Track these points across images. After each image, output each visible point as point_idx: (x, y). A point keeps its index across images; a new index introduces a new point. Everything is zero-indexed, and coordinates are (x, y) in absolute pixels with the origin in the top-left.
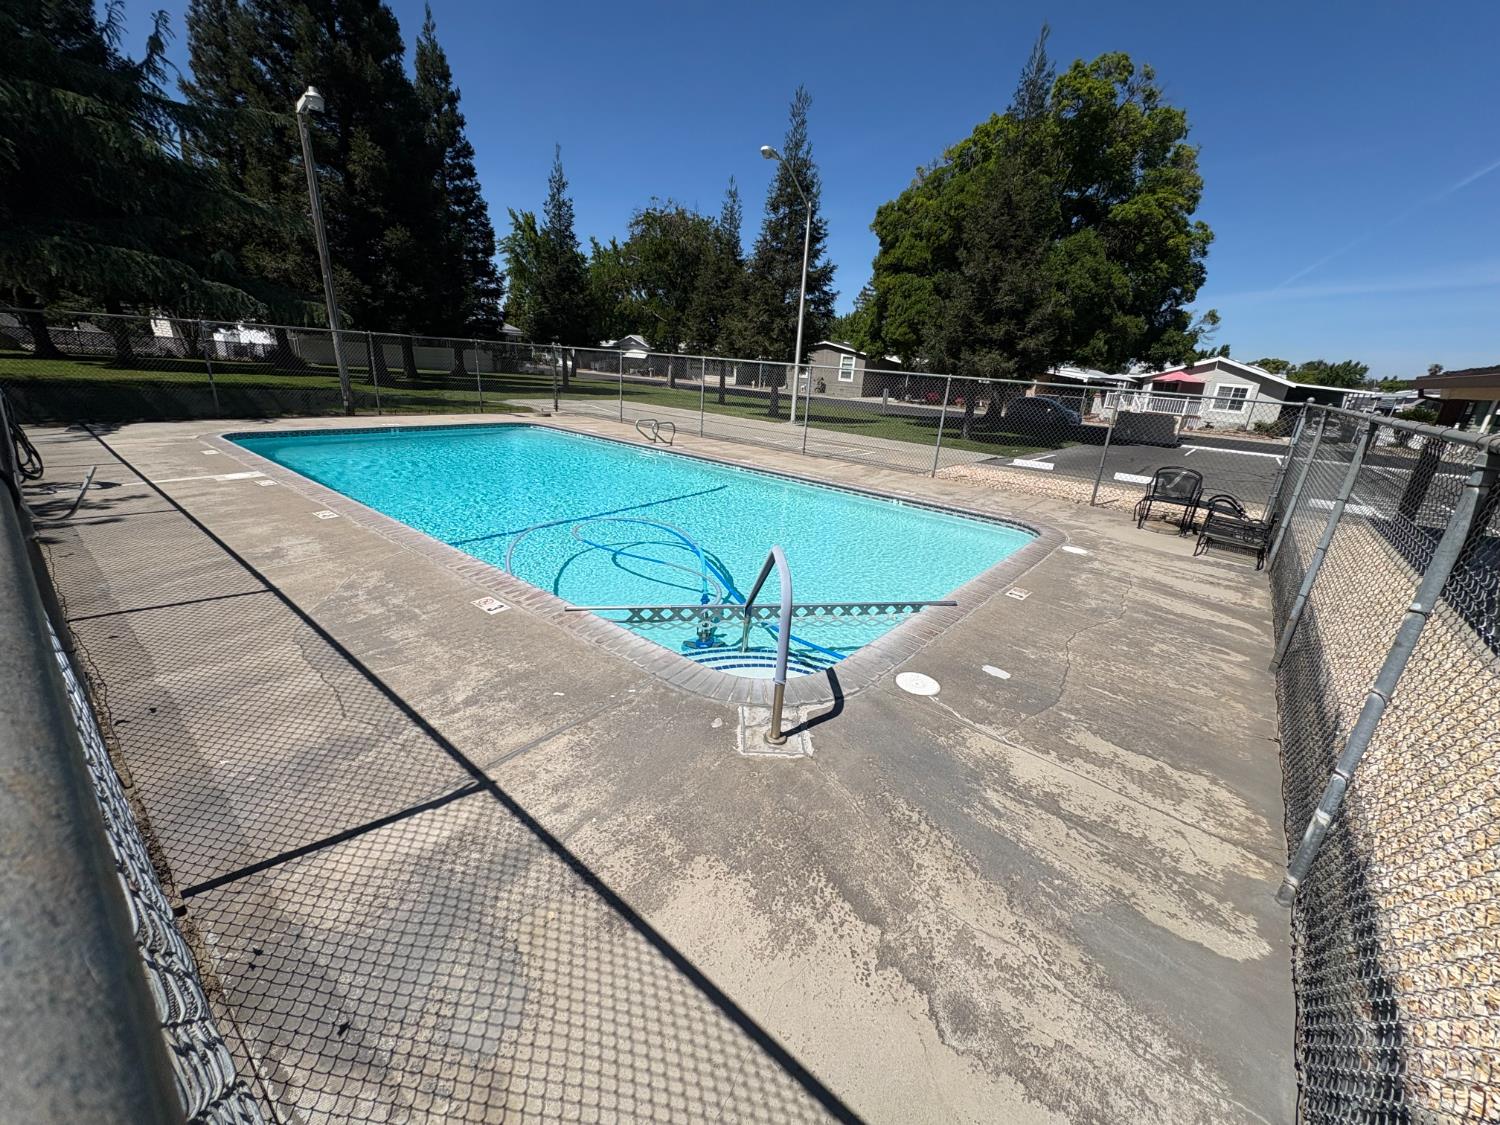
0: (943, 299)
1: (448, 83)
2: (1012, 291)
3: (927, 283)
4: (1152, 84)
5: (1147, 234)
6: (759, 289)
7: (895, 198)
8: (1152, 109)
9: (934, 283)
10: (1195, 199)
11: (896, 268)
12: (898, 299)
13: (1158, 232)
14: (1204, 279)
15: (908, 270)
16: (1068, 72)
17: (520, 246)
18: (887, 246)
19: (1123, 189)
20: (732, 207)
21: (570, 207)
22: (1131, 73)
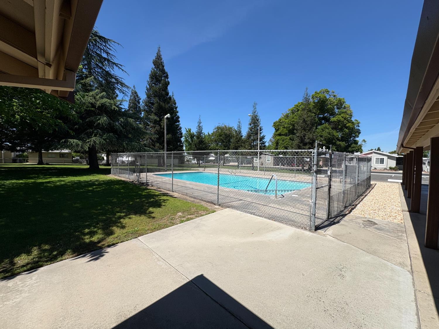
0: (292, 141)
1: (176, 105)
2: (308, 139)
3: (288, 138)
4: (334, 94)
5: (341, 124)
6: (248, 142)
7: (277, 120)
8: (336, 98)
9: (290, 138)
10: (351, 116)
11: (280, 135)
12: (281, 142)
13: (343, 123)
14: (360, 132)
15: (282, 135)
16: (314, 93)
17: (187, 135)
18: (277, 130)
19: (333, 114)
20: (239, 125)
21: (202, 127)
22: (329, 92)
